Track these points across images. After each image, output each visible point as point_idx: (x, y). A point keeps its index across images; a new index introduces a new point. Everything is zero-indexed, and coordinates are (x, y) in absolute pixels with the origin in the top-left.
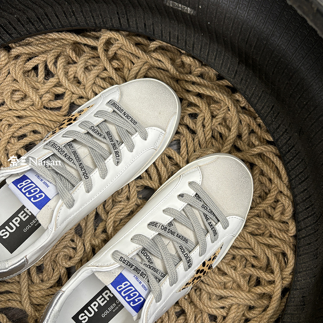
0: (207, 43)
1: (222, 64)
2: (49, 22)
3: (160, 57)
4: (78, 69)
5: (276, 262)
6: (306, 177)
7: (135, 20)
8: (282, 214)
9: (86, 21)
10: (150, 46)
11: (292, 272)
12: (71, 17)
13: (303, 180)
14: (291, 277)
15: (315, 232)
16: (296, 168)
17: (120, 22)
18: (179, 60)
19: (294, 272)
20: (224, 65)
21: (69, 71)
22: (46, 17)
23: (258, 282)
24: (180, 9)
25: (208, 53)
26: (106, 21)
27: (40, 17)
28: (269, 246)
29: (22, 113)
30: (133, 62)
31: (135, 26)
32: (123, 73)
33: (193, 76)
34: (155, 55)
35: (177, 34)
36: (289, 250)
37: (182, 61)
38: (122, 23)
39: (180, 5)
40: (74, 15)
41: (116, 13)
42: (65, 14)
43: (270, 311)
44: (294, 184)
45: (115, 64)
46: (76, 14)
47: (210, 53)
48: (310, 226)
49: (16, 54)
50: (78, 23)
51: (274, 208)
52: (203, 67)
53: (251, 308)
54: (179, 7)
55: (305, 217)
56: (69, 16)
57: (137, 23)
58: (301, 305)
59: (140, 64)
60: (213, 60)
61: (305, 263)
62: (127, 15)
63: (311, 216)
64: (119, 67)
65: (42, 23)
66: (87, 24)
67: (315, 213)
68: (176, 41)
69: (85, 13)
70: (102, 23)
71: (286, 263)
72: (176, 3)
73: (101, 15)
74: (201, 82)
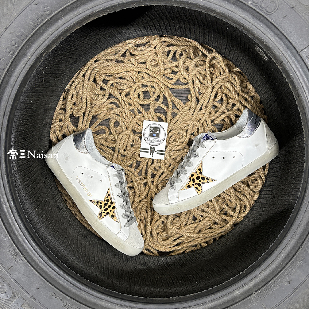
0: (264, 83)
1: (266, 98)
2: (189, 34)
3: (236, 78)
4: (190, 64)
5: (239, 208)
6: (277, 175)
7: (233, 53)
8: (255, 187)
10: (234, 69)
11: (244, 217)
12: (202, 36)
13: (274, 176)
14: (243, 218)
15: (266, 203)
16: (274, 169)
17: (225, 51)
18: (245, 84)
19: (245, 217)
20: (266, 99)
21: (186, 62)
22: (189, 31)
23: (226, 214)
24: (261, 54)
25: (262, 89)
27: (186, 29)
28: (240, 199)
29: (151, 73)
30: (221, 73)
31: (232, 57)
32: (213, 76)
33: (248, 96)
34: (234, 76)
35: (251, 71)
36: (249, 206)
37: (246, 85)
38: (226, 52)
40: (204, 36)
41: (226, 45)
42: (199, 33)
43: (224, 229)
44: (269, 176)
45: (212, 70)
46: (205, 36)
47: (263, 89)
48: (265, 199)
49: (164, 40)
51: (253, 183)
52: (256, 93)
53: (216, 223)
54: (261, 53)
55: (265, 194)
56: (201, 35)
57: (233, 56)
58: (240, 232)
59: (225, 76)
61: (253, 215)
62: (231, 48)
63: (268, 195)
64: (212, 72)
67: (271, 195)
68: (249, 75)
69: (210, 38)
70: (216, 47)
71: (244, 211)
72: (260, 50)
73: (217, 43)
74: (250, 101)
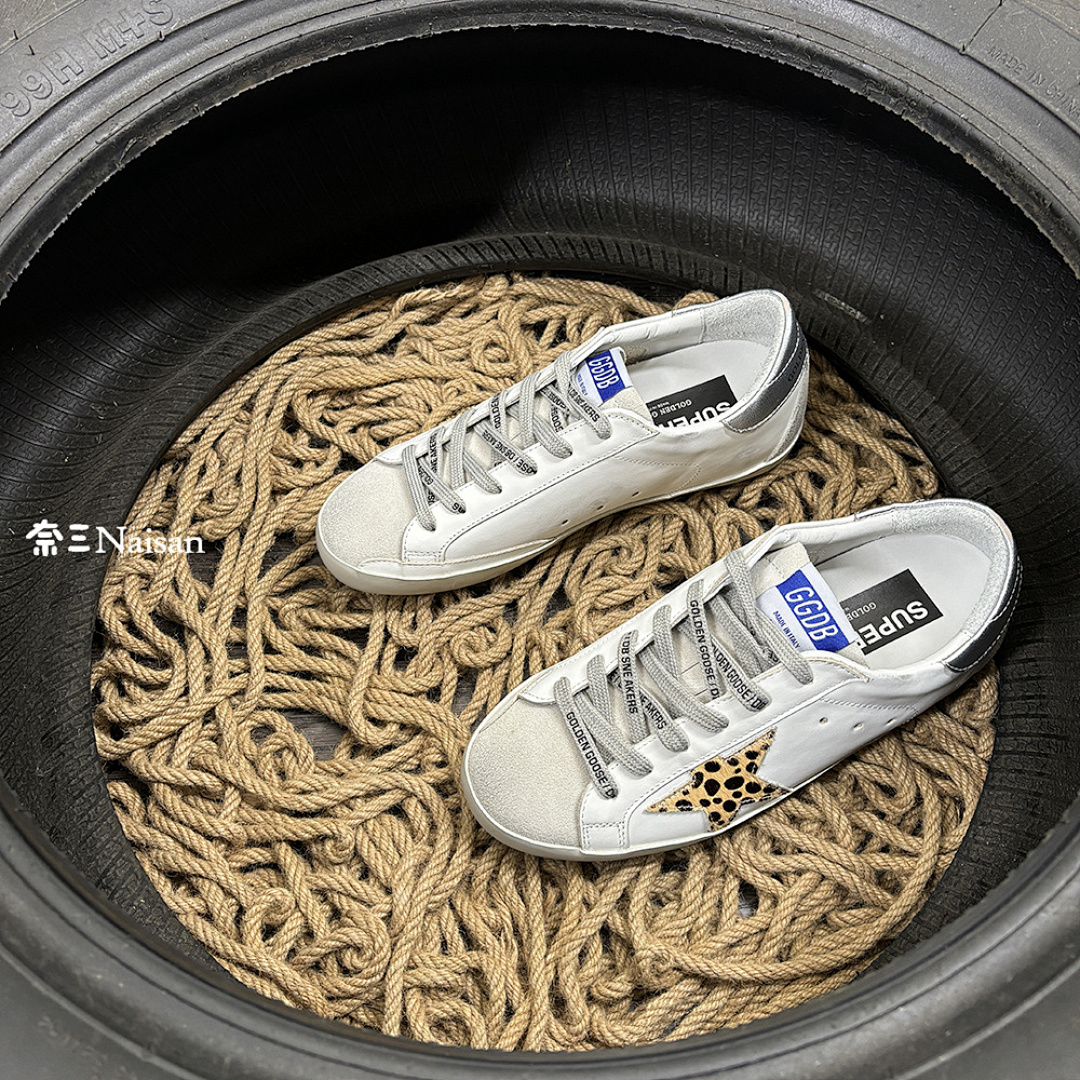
9: (666, 265)
23: (885, 849)
24: (842, 308)
26: (702, 275)
28: (929, 770)
39: (843, 304)
50: (652, 266)
56: (638, 253)
60: (883, 382)
65: (589, 249)
66: (666, 269)
72: (835, 299)
